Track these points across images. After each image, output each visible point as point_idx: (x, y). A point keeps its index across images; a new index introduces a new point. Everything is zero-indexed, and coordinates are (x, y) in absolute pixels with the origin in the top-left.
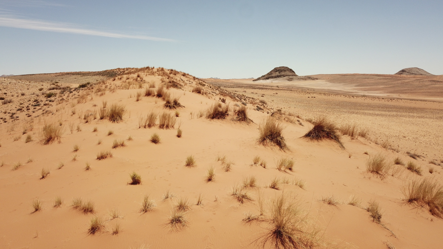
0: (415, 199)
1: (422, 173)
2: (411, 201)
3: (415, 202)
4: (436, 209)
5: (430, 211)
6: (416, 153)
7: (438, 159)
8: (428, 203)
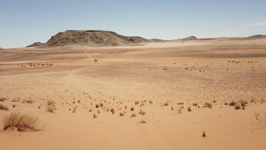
0: (8, 127)
1: (9, 109)
2: (5, 128)
3: (9, 128)
4: (21, 128)
5: (18, 130)
6: (3, 98)
7: (16, 98)
8: (16, 126)
